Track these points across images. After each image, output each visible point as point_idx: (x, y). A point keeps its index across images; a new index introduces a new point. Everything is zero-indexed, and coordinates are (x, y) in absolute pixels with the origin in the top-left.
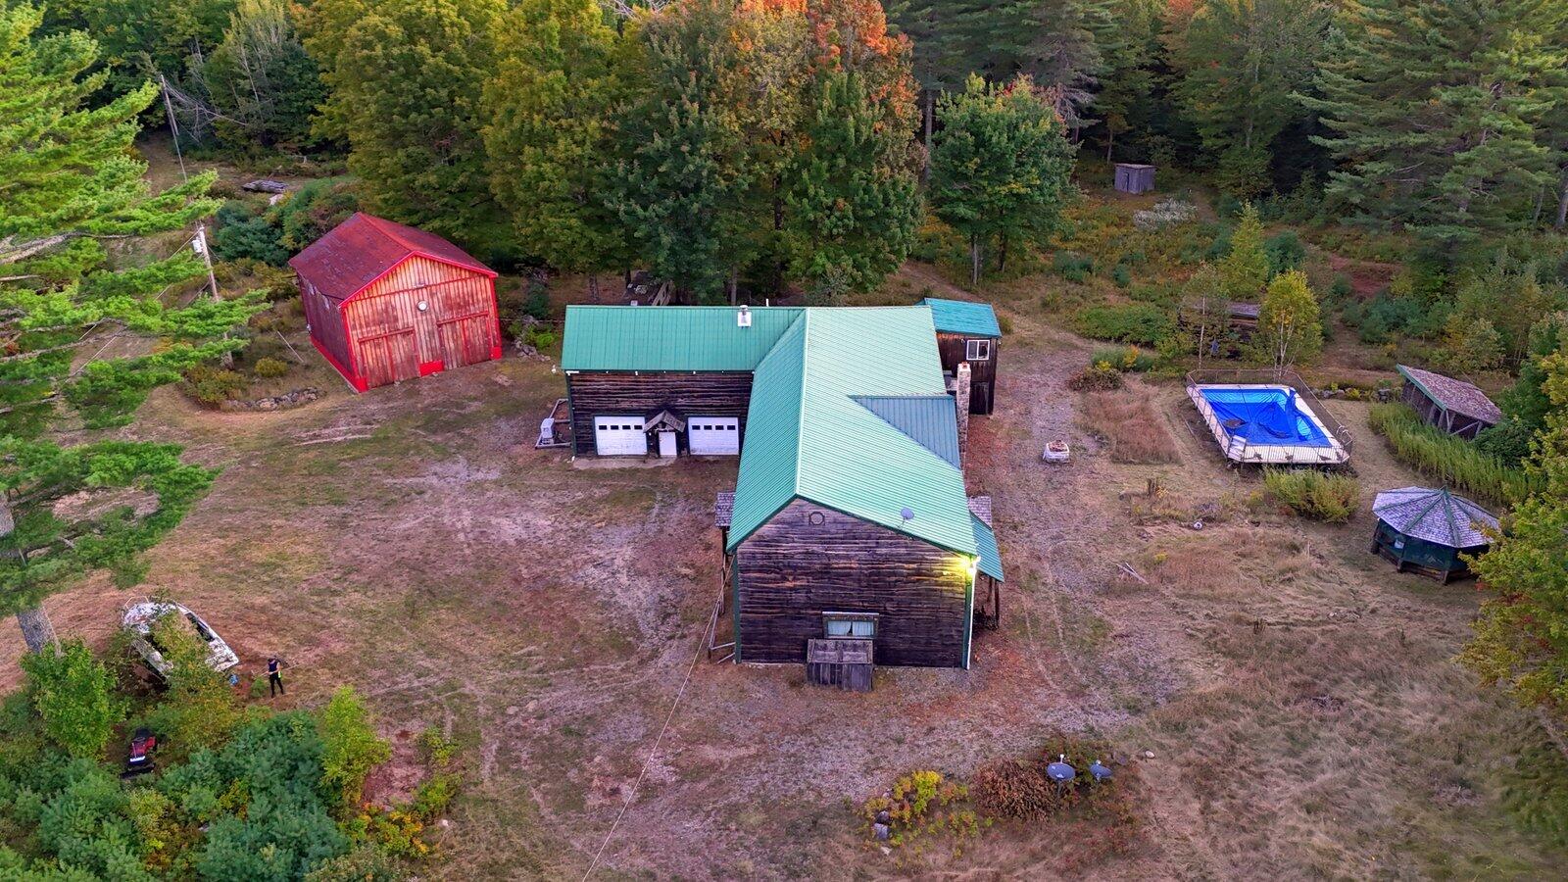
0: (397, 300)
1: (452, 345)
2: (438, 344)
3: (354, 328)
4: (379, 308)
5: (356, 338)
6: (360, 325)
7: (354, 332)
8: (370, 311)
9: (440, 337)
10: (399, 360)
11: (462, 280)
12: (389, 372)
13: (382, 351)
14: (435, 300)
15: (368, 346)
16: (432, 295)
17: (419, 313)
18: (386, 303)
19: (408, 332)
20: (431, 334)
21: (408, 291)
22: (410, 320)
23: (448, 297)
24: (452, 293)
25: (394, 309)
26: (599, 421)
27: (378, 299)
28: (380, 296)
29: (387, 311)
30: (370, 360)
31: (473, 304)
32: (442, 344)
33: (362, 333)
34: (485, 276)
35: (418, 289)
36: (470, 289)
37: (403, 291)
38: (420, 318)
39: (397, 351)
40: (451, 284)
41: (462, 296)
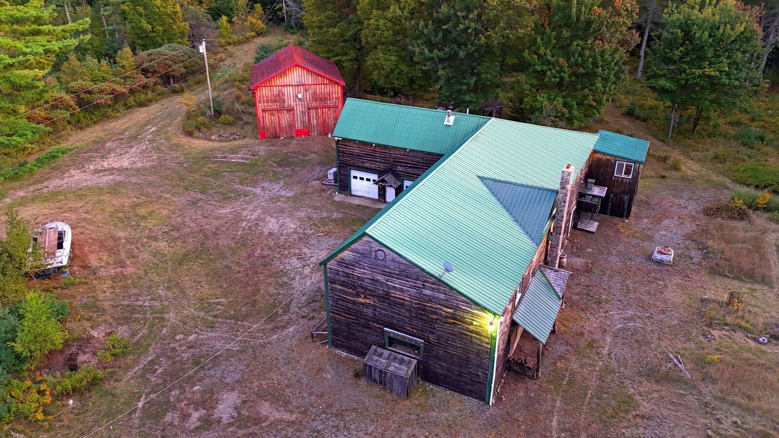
0: (285, 90)
1: (315, 121)
2: (307, 120)
3: (260, 102)
4: (275, 93)
5: (260, 108)
6: (264, 101)
7: (260, 105)
8: (270, 94)
9: (308, 116)
10: (284, 125)
11: (324, 84)
12: (278, 131)
13: (275, 118)
14: (308, 94)
15: (267, 114)
16: (306, 90)
17: (297, 100)
18: (279, 91)
19: (290, 110)
20: (303, 113)
21: (292, 85)
22: (292, 103)
23: (315, 93)
24: (318, 91)
25: (283, 95)
26: (354, 173)
27: (275, 88)
28: (276, 86)
29: (279, 95)
30: (268, 122)
31: (330, 100)
32: (309, 120)
33: (264, 106)
34: (338, 84)
35: (298, 85)
36: (328, 90)
37: (290, 85)
38: (298, 103)
39: (283, 120)
40: (318, 86)
41: (323, 93)
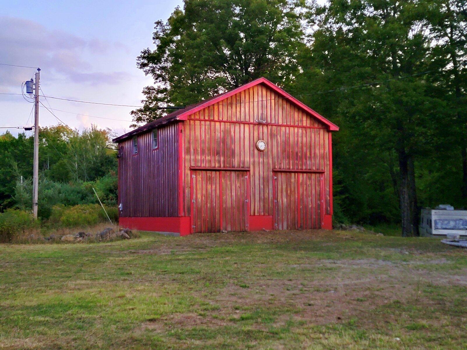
0: (237, 131)
1: (285, 200)
2: (271, 196)
3: (188, 151)
4: (218, 134)
5: (188, 165)
6: (195, 150)
7: (188, 157)
8: (207, 137)
9: (274, 187)
10: (229, 205)
11: (302, 127)
12: (217, 216)
13: (213, 189)
14: (275, 143)
15: (199, 178)
16: (272, 135)
17: (256, 152)
18: (225, 132)
19: (243, 171)
20: (265, 180)
21: (249, 124)
22: (247, 159)
23: (286, 143)
24: (291, 139)
25: (233, 140)
27: (218, 124)
28: (220, 122)
29: (224, 141)
30: (199, 196)
31: (310, 158)
32: (275, 197)
33: (196, 161)
34: (326, 128)
35: (259, 124)
36: (308, 139)
37: (245, 123)
38: (256, 159)
39: (229, 192)
40: (292, 129)
41: (300, 145)
